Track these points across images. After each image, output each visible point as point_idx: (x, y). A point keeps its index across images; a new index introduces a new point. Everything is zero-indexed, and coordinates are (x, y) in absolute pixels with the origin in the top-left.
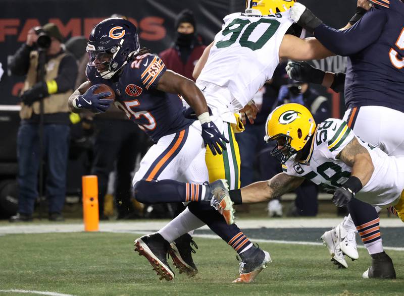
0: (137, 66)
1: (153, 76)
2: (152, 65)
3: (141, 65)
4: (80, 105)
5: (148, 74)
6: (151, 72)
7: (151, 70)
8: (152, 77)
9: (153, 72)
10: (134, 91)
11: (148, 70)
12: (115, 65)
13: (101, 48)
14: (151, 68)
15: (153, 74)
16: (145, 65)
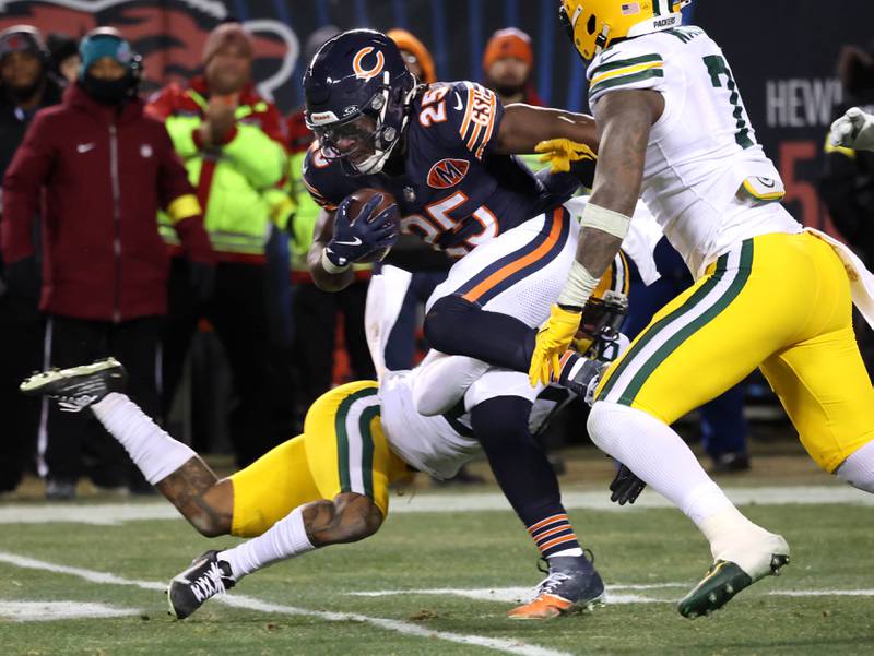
0: (440, 116)
1: (485, 124)
2: (473, 104)
3: (449, 109)
4: (342, 260)
5: (472, 123)
6: (477, 117)
7: (476, 113)
8: (484, 128)
9: (482, 116)
10: (450, 176)
11: (470, 115)
12: (390, 135)
13: (350, 110)
14: (474, 109)
15: (484, 120)
16: (460, 107)
